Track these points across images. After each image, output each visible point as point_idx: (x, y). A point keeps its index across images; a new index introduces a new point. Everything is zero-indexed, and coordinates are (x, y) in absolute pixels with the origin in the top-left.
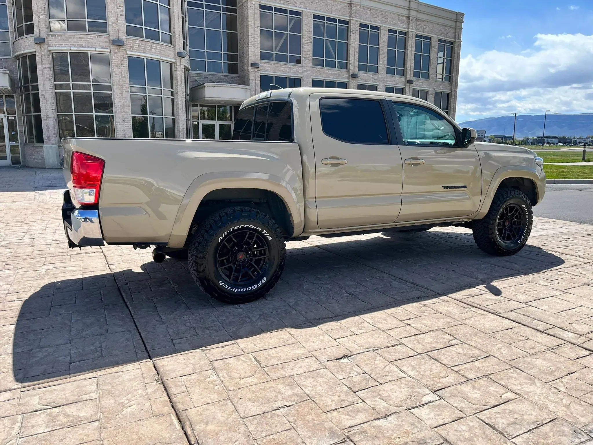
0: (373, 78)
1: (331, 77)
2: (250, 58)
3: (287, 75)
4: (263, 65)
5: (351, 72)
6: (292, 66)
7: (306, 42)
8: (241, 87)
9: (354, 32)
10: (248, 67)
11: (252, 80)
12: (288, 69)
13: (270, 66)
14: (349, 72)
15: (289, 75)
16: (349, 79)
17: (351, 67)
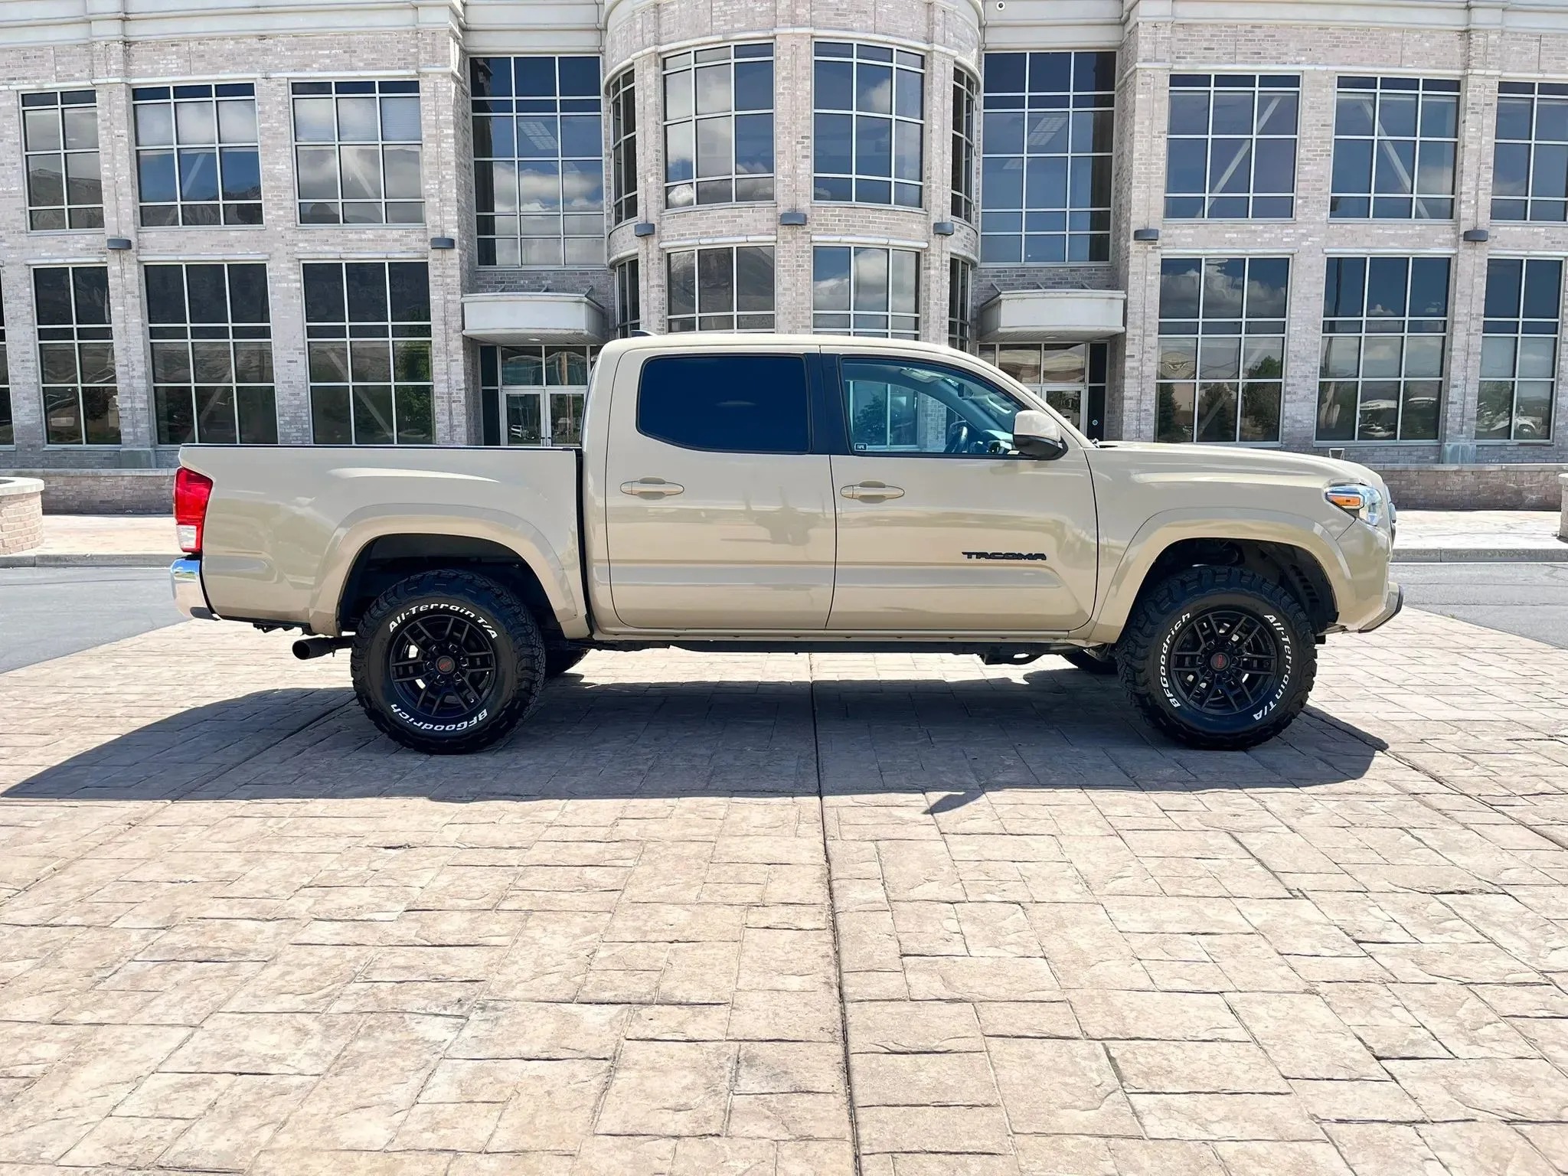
0: (1547, 238)
1: (1392, 244)
2: (1133, 219)
3: (1243, 251)
4: (1170, 232)
5: (1465, 227)
6: (1261, 227)
7: (1310, 155)
8: (1095, 295)
9: (1478, 109)
10: (1128, 241)
11: (1135, 273)
12: (1247, 236)
13: (1192, 231)
14: (1457, 228)
15: (1250, 251)
16: (1456, 245)
17: (1465, 211)
